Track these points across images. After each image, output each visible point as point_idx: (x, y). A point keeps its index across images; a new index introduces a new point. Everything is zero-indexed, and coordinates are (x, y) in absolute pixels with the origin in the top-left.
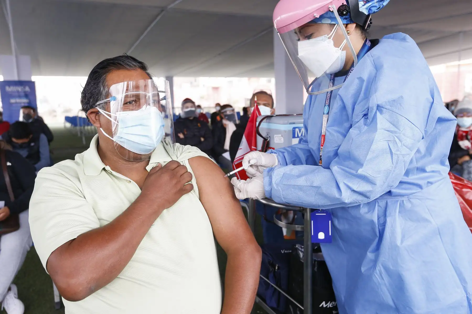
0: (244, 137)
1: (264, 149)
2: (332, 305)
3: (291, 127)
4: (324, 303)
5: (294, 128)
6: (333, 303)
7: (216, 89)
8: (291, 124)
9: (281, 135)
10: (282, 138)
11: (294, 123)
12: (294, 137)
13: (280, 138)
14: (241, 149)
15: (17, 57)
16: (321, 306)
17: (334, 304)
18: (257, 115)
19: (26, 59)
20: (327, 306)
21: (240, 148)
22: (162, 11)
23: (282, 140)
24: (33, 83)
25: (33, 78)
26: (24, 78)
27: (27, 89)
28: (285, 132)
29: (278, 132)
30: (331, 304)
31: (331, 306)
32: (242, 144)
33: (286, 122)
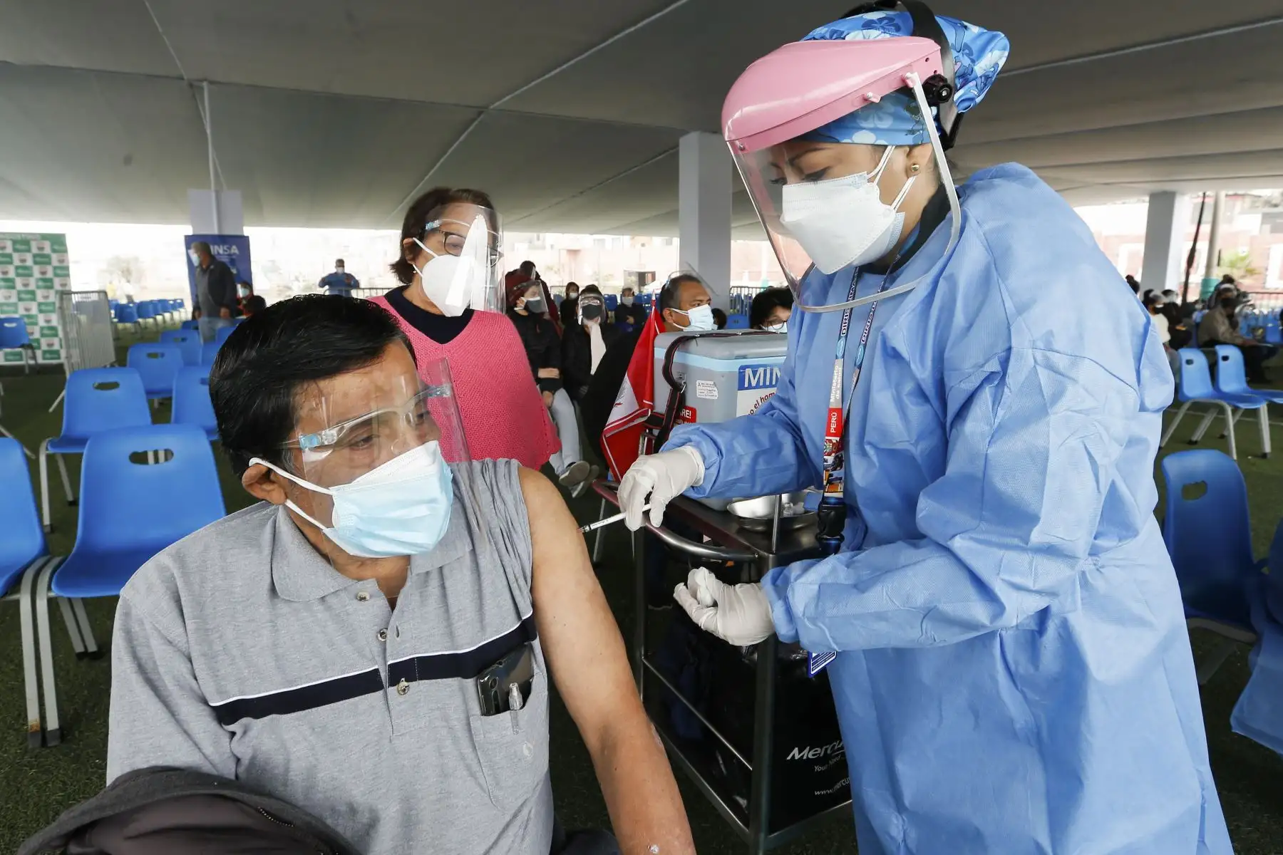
0: (626, 376)
1: (674, 409)
2: (813, 755)
3: (735, 366)
4: (796, 750)
5: (743, 368)
6: (817, 751)
7: (574, 252)
8: (738, 357)
9: (712, 383)
10: (715, 389)
11: (744, 357)
12: (741, 387)
13: (711, 389)
14: (619, 404)
15: (218, 193)
16: (789, 758)
17: (819, 754)
18: (656, 330)
19: (233, 198)
20: (803, 756)
21: (617, 402)
22: (480, 114)
23: (716, 393)
24: (247, 239)
25: (247, 231)
26: (229, 231)
27: (234, 250)
28: (723, 377)
29: (707, 374)
30: (811, 753)
31: (810, 756)
32: (621, 394)
33: (727, 353)
